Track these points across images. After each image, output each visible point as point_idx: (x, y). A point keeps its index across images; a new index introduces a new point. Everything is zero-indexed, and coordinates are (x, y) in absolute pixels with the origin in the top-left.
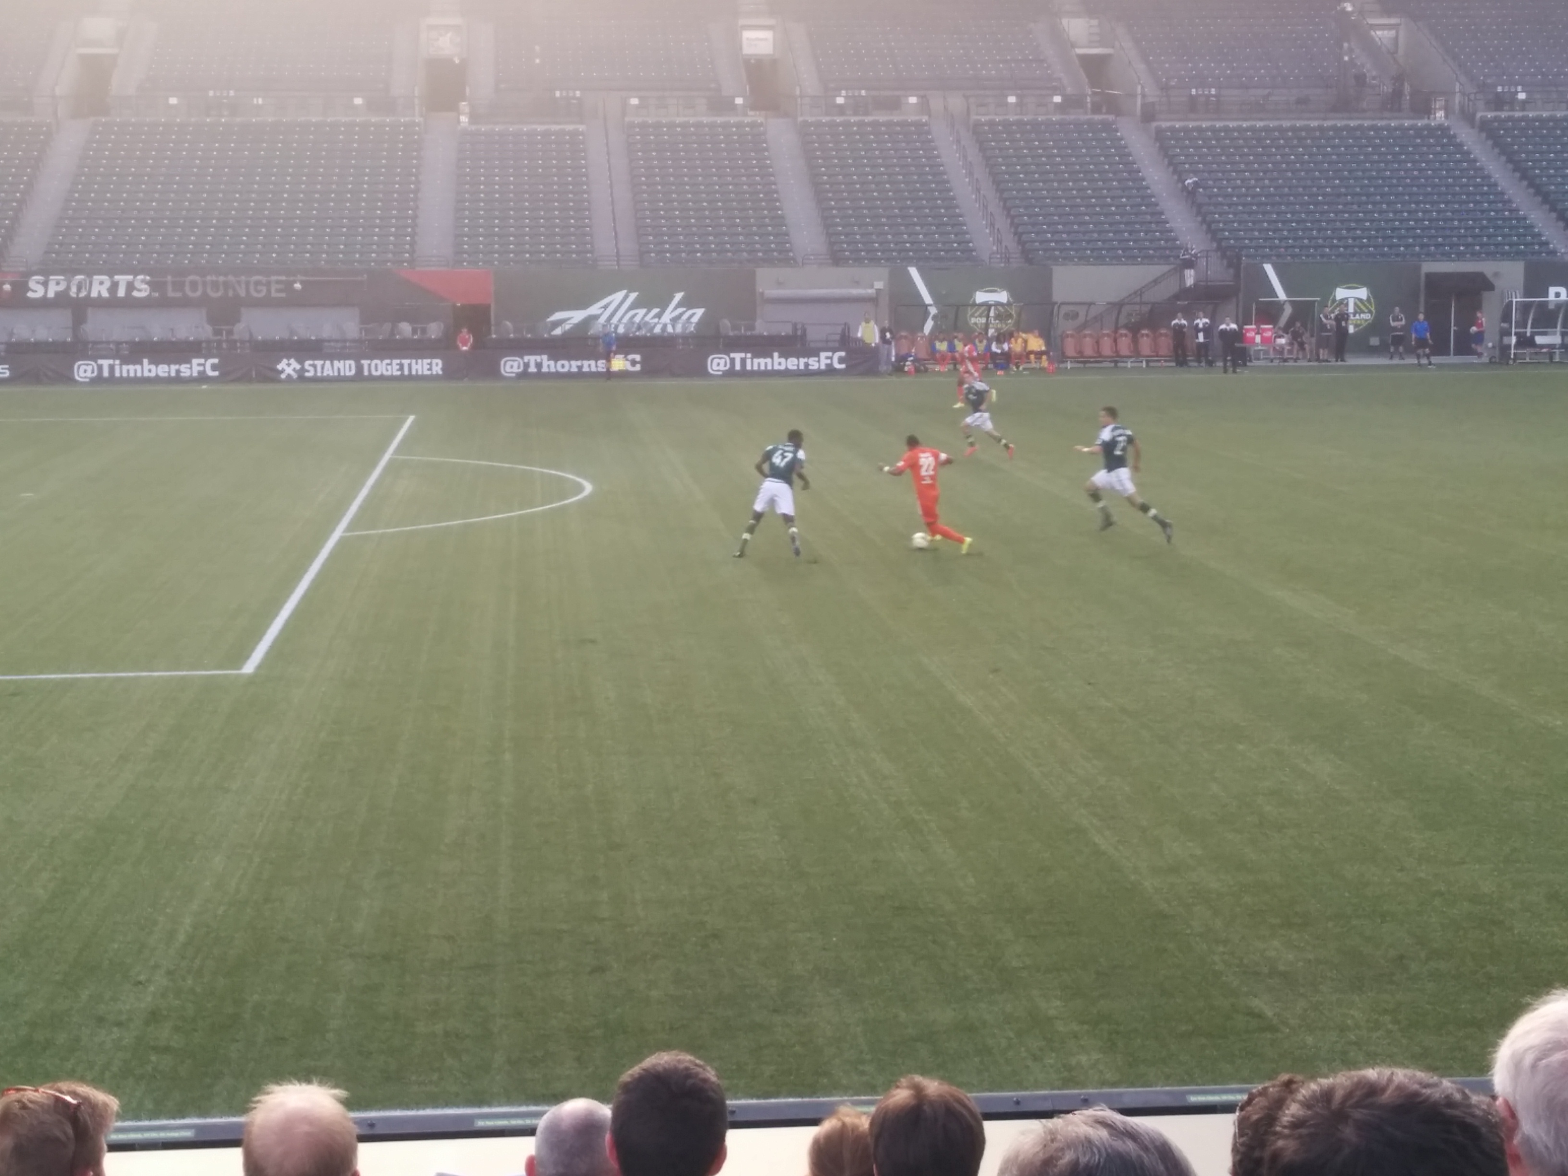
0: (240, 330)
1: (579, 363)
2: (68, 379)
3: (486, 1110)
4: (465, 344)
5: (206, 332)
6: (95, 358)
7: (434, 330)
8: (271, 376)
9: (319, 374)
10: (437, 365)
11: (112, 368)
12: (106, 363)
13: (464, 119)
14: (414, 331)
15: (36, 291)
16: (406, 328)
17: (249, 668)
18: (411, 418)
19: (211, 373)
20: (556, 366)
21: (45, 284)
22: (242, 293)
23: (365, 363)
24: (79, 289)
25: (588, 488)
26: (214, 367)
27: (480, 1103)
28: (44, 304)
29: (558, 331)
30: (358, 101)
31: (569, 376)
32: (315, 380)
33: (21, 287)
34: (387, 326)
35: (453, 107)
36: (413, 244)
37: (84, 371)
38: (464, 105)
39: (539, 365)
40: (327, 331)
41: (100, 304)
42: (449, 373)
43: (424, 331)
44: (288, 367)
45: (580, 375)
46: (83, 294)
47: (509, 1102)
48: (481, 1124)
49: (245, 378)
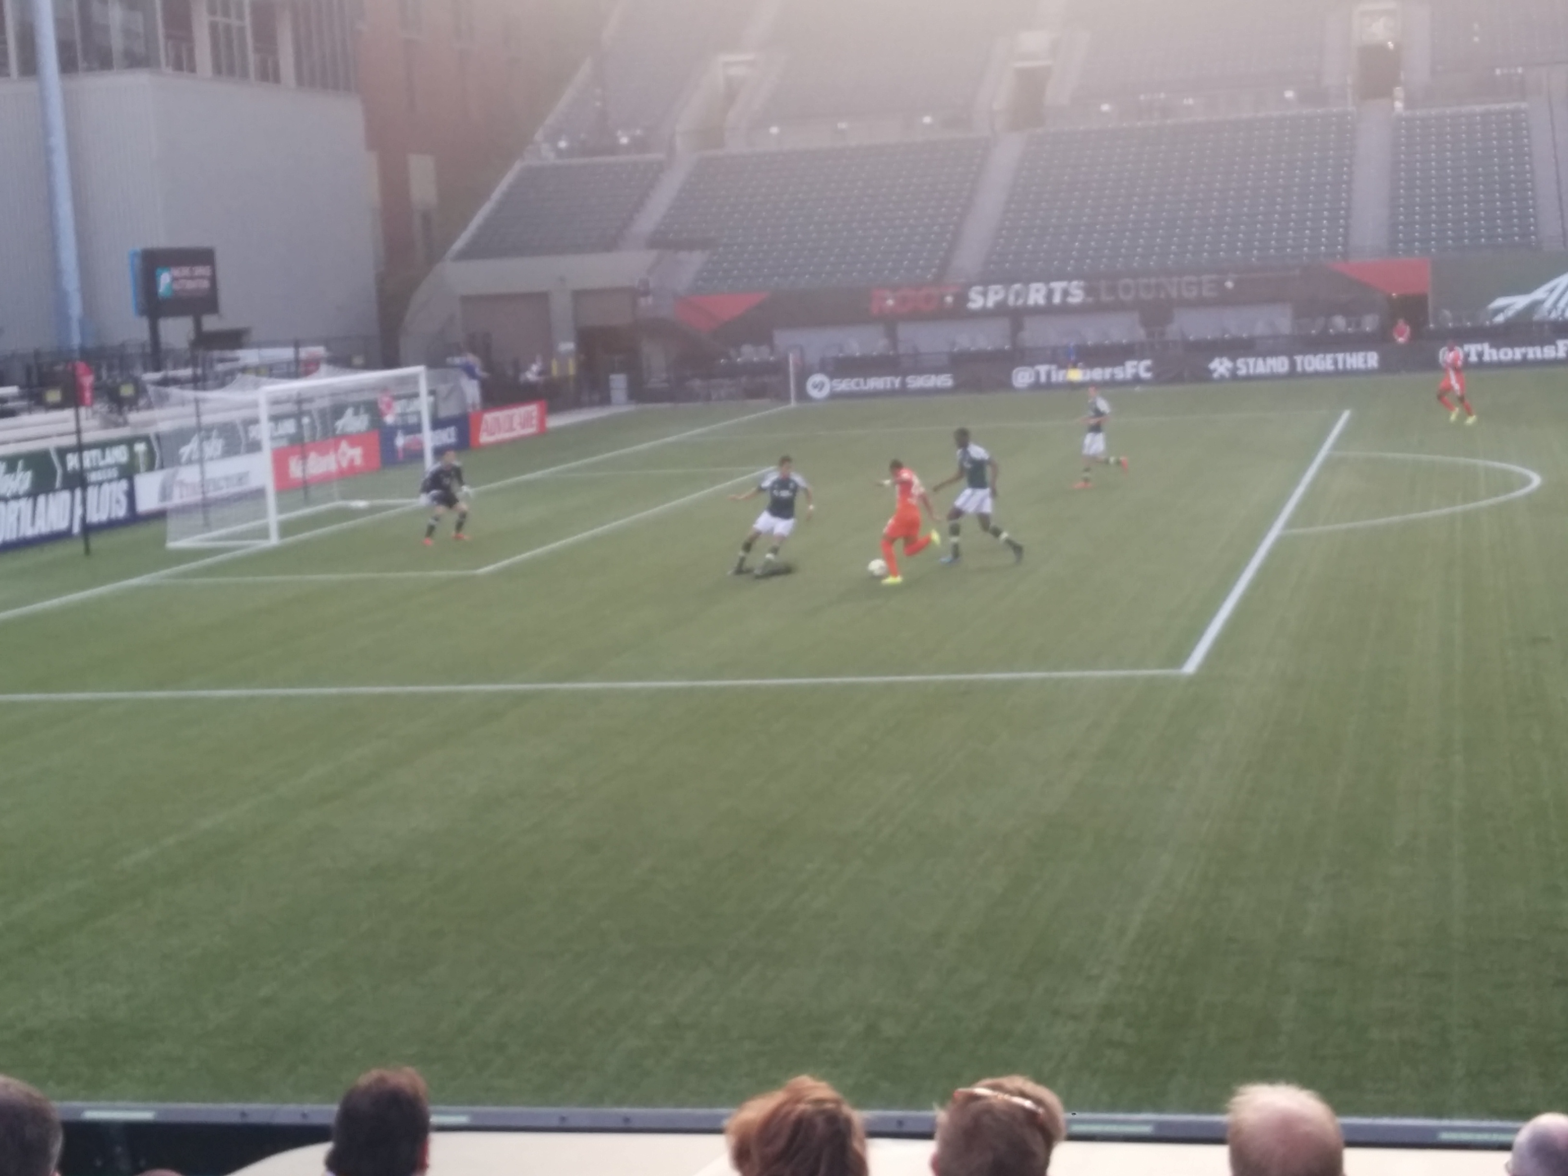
0: (1173, 331)
1: (1523, 350)
2: (1006, 385)
3: (1445, 1122)
4: (1401, 335)
5: (1140, 334)
6: (1032, 364)
7: (1370, 323)
8: (1205, 376)
9: (1251, 371)
10: (1372, 359)
11: (1049, 375)
12: (1043, 369)
13: (1399, 105)
14: (1349, 325)
15: (976, 302)
16: (1340, 322)
17: (1191, 667)
18: (1346, 415)
19: (1145, 375)
20: (1498, 355)
21: (985, 294)
22: (1174, 294)
23: (1298, 359)
24: (1017, 298)
25: (1536, 480)
26: (1148, 369)
27: (1440, 1115)
28: (984, 314)
29: (1500, 319)
30: (1289, 94)
31: (1512, 364)
32: (1248, 378)
33: (962, 298)
34: (1321, 321)
35: (1386, 92)
36: (1346, 236)
37: (1022, 377)
38: (1399, 91)
39: (1480, 355)
40: (1260, 329)
41: (1037, 311)
42: (1385, 366)
43: (1358, 324)
44: (1220, 366)
45: (1525, 362)
46: (1020, 302)
47: (1471, 1114)
48: (1445, 1136)
49: (1178, 379)
